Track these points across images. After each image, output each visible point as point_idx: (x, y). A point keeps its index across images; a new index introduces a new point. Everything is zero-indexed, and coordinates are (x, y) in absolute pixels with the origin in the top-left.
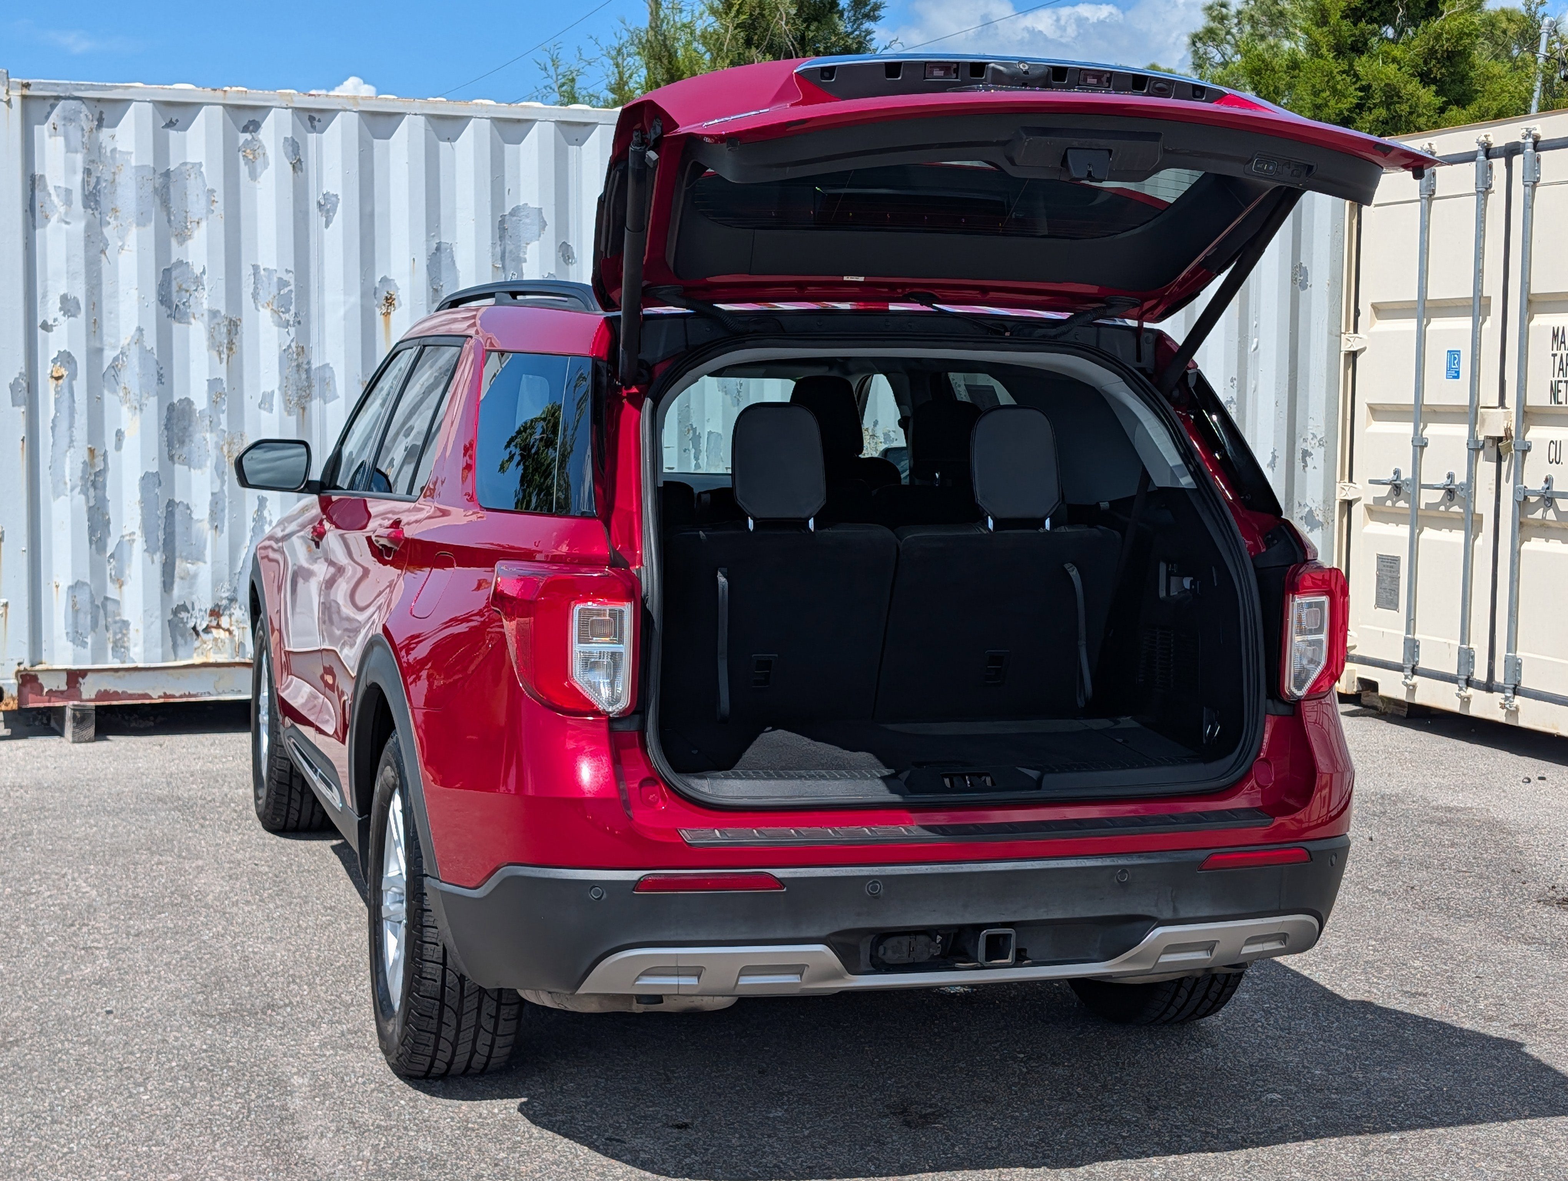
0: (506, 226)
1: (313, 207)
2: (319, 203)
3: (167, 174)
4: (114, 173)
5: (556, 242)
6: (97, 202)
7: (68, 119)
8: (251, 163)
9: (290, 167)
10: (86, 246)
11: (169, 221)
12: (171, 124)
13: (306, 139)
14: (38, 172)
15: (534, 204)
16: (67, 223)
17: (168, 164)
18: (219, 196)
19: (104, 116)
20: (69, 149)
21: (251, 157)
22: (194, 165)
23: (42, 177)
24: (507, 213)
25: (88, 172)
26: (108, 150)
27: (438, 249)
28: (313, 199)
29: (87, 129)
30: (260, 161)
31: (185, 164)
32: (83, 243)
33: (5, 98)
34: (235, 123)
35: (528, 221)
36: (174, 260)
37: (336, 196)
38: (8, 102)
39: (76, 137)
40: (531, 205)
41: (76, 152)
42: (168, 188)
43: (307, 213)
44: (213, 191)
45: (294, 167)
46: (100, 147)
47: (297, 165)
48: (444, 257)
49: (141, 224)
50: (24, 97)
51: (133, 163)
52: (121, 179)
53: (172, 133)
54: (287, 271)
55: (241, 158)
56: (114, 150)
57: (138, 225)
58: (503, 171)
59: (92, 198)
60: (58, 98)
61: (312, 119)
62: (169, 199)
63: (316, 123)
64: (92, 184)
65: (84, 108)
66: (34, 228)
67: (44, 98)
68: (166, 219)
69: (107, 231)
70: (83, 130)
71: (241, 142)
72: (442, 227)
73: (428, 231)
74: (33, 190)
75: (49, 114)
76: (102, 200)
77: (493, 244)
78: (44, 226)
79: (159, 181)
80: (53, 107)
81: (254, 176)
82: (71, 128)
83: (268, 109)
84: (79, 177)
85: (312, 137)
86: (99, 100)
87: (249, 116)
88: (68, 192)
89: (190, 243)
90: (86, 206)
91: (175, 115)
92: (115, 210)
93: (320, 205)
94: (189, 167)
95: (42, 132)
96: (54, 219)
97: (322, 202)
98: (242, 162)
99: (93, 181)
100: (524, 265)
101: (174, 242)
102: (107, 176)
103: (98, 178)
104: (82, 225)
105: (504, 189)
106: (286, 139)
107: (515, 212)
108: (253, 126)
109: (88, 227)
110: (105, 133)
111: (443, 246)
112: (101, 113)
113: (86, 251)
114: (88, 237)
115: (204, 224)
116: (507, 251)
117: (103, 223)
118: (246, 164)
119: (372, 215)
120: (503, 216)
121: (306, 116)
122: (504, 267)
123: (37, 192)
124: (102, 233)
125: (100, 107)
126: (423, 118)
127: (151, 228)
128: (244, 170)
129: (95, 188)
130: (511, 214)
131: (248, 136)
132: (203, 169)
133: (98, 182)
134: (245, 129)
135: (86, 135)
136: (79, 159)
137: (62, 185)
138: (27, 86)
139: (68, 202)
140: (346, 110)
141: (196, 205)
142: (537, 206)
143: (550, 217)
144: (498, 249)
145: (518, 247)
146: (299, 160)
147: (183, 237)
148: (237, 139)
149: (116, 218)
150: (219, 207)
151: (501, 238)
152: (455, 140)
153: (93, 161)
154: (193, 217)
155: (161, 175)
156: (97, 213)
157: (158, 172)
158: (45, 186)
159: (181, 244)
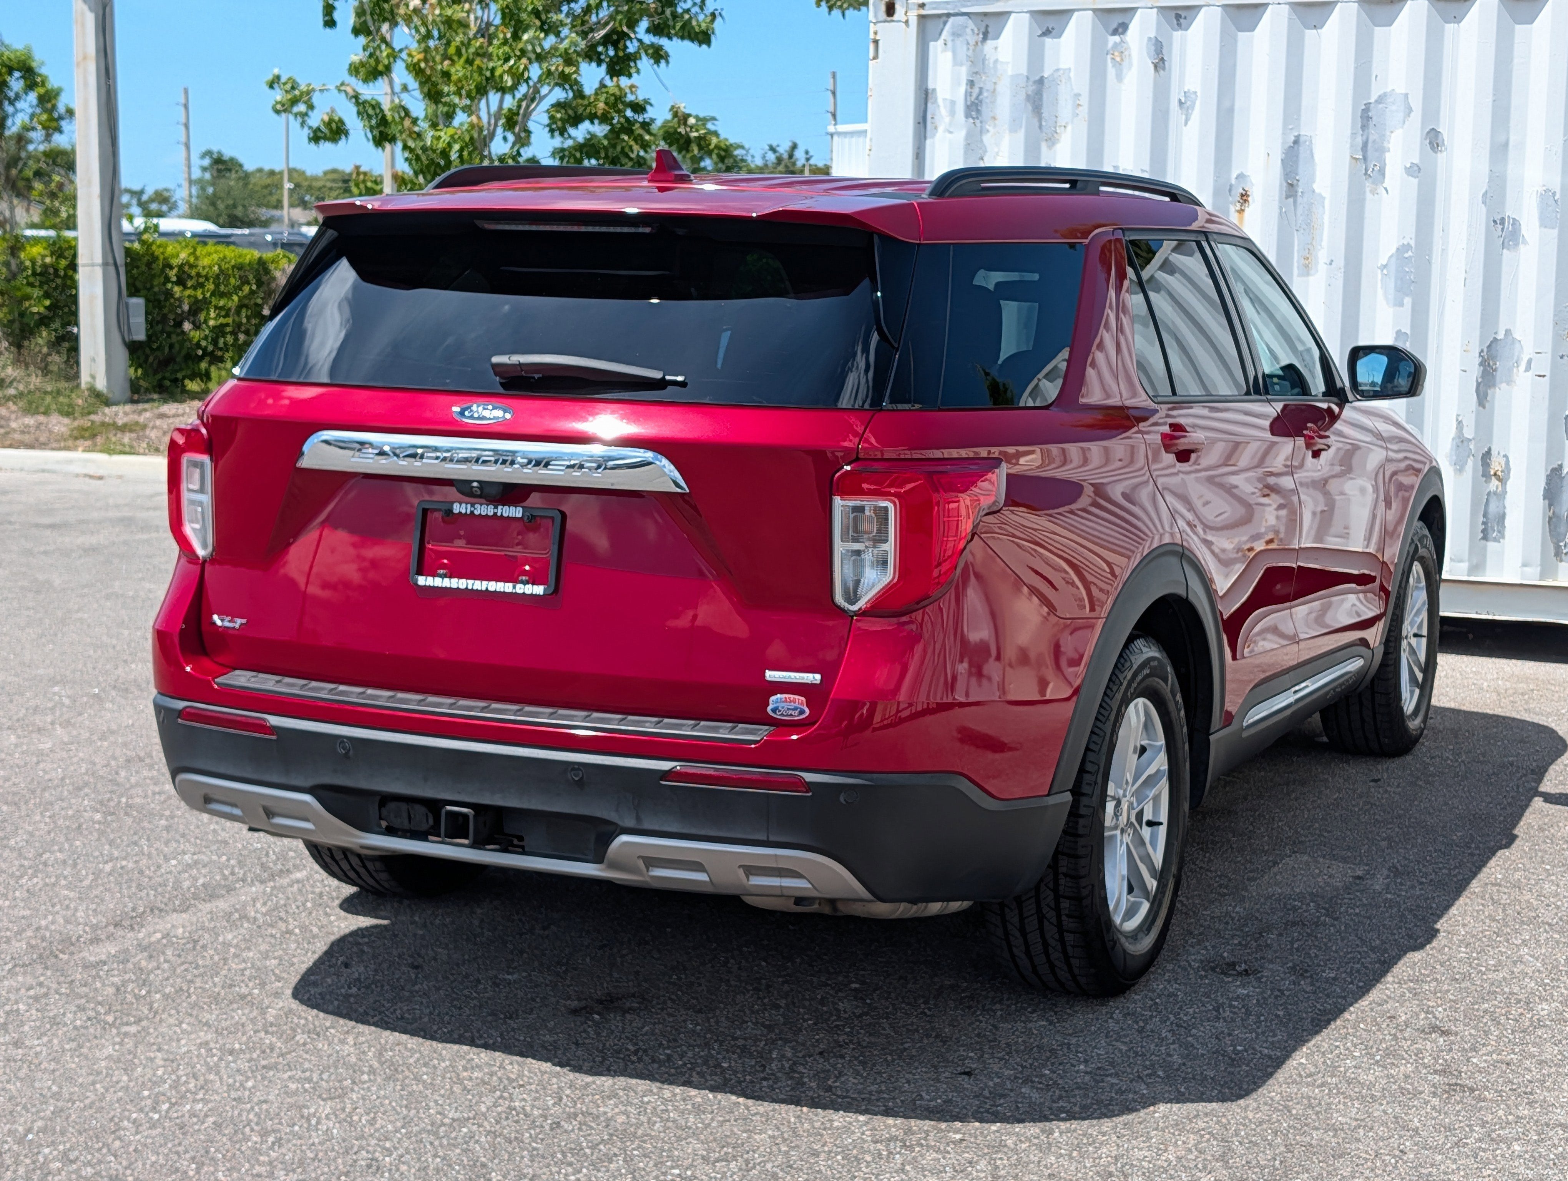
0: (1370, 114)
1: (1174, 104)
2: (1180, 100)
3: (1041, 81)
4: (995, 83)
5: (1422, 128)
6: (978, 111)
7: (956, 35)
8: (1118, 65)
9: (1152, 67)
10: (966, 153)
11: (1040, 127)
12: (1047, 33)
13: (1171, 37)
14: (931, 86)
15: (1401, 89)
16: (951, 132)
17: (1043, 71)
18: (1084, 100)
19: (990, 29)
20: (956, 62)
21: (1118, 59)
22: (1065, 70)
23: (934, 90)
24: (1372, 100)
25: (971, 83)
26: (992, 61)
27: (1296, 142)
28: (1175, 96)
29: (972, 42)
30: (1125, 63)
31: (1058, 70)
32: (962, 151)
33: (904, 19)
34: (1106, 27)
35: (1394, 108)
36: (1043, 164)
37: (1195, 93)
38: (907, 22)
39: (962, 50)
40: (1398, 91)
41: (961, 65)
42: (1041, 95)
43: (1167, 112)
44: (1079, 95)
45: (1156, 66)
46: (984, 60)
47: (1160, 64)
48: (1302, 150)
49: (1013, 130)
50: (921, 17)
51: (1010, 73)
52: (999, 88)
53: (1048, 41)
55: (1109, 61)
56: (996, 61)
57: (1010, 132)
58: (1371, 57)
59: (974, 108)
60: (949, 15)
61: (1178, 17)
62: (1042, 105)
63: (1182, 21)
64: (974, 95)
65: (971, 24)
66: (925, 138)
67: (939, 16)
68: (1037, 124)
69: (986, 138)
70: (968, 44)
71: (1110, 45)
72: (1303, 118)
73: (1285, 123)
74: (926, 104)
75: (942, 30)
76: (984, 109)
77: (1353, 135)
78: (933, 136)
79: (1031, 89)
80: (945, 23)
81: (1119, 78)
82: (959, 42)
83: (1134, 10)
84: (962, 89)
85: (1177, 34)
86: (985, 14)
87: (1116, 20)
88: (953, 103)
89: (1058, 146)
90: (968, 116)
91: (1051, 22)
92: (994, 118)
93: (1181, 103)
94: (1061, 72)
95: (936, 48)
96: (941, 129)
97: (1183, 100)
98: (1110, 64)
99: (976, 91)
100: (1387, 155)
101: (1044, 146)
102: (989, 86)
103: (981, 89)
104: (963, 133)
105: (1370, 76)
106: (1150, 39)
107: (1380, 100)
108: (1121, 29)
109: (969, 135)
110: (990, 43)
111: (1302, 139)
112: (987, 26)
113: (965, 159)
114: (968, 145)
115: (1069, 128)
116: (1371, 140)
117: (982, 131)
118: (1114, 66)
119: (1231, 110)
120: (1368, 105)
121: (1172, 14)
122: (1365, 158)
123: (929, 105)
124: (982, 141)
125: (987, 21)
126: (1287, 7)
127: (1021, 135)
128: (1111, 72)
129: (977, 98)
130: (1376, 101)
131: (1116, 38)
132: (1072, 74)
133: (980, 93)
134: (1115, 32)
135: (971, 48)
136: (964, 72)
137: (949, 97)
138: (922, 6)
139: (952, 113)
140: (1208, 6)
141: (1065, 110)
142: (1404, 91)
143: (1416, 103)
144: (1359, 140)
145: (1383, 137)
146: (1162, 60)
147: (1052, 141)
148: (1106, 42)
149: (995, 126)
150: (1084, 111)
151: (1364, 127)
152: (1322, 27)
153: (976, 73)
154: (1061, 122)
155: (1035, 82)
156: (978, 122)
157: (1032, 79)
158: (936, 99)
159: (1050, 147)
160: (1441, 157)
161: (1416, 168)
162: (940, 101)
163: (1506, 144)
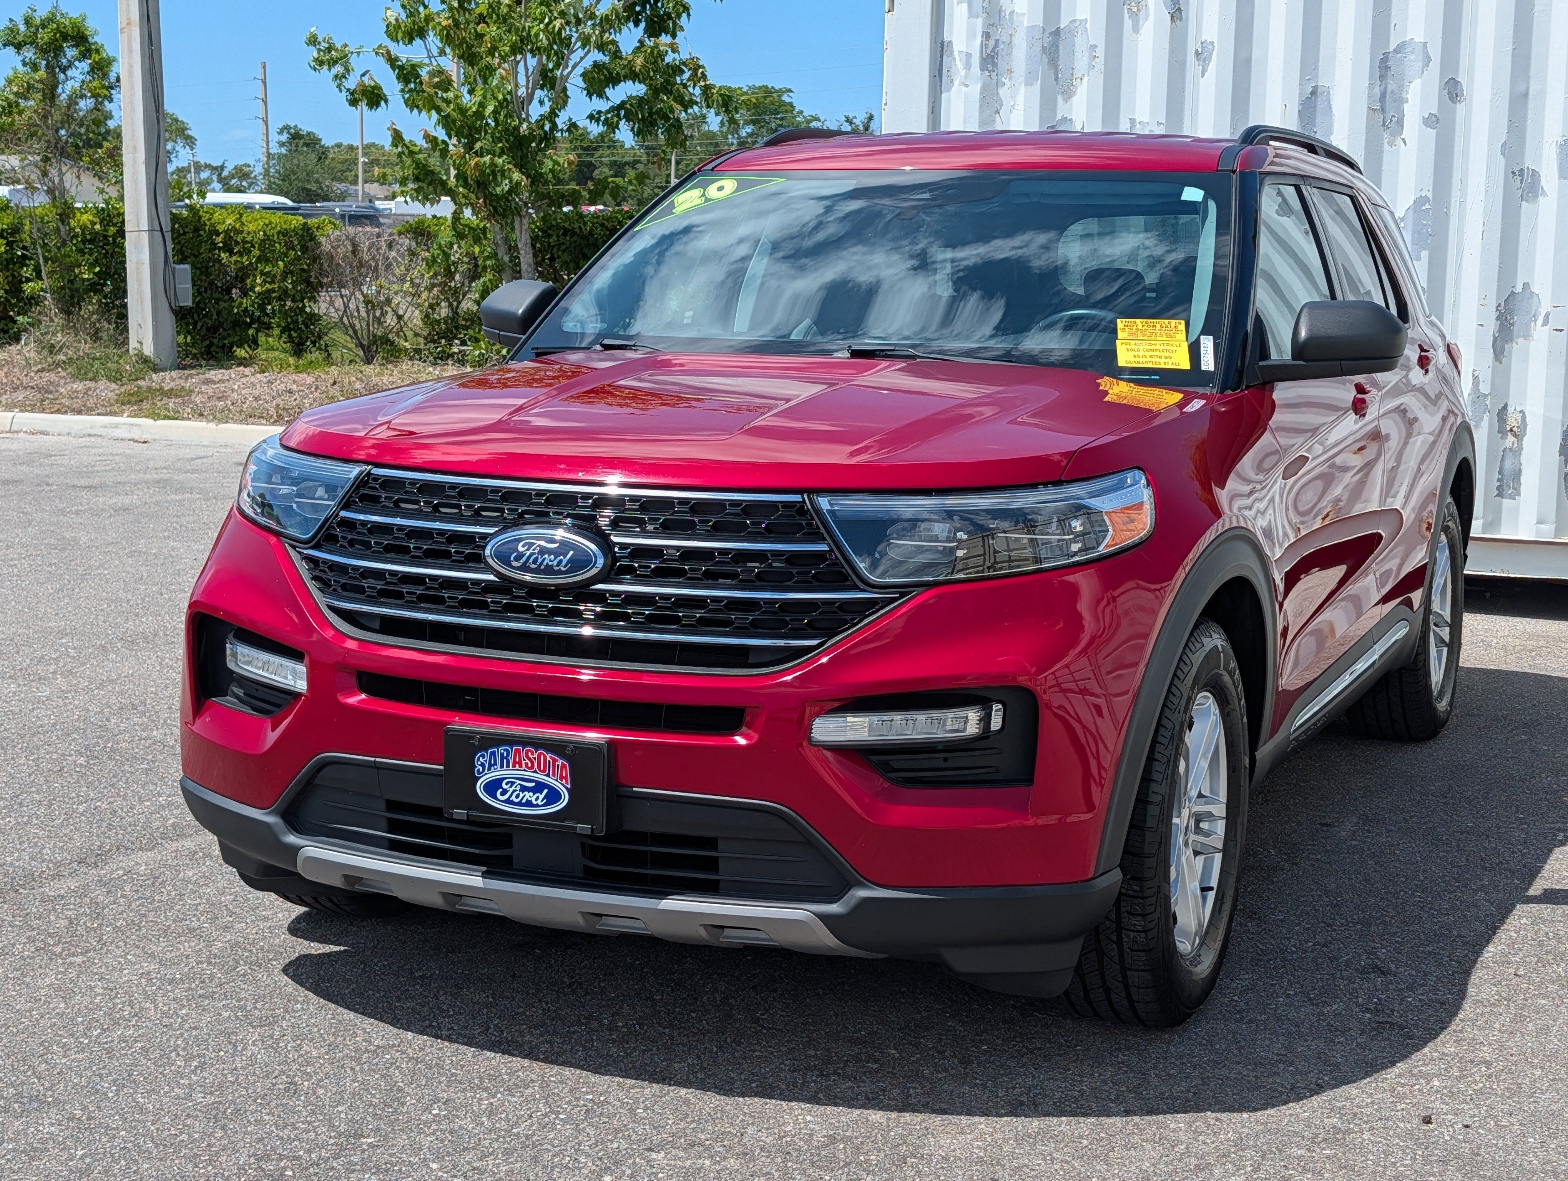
0: (1389, 64)
1: (1191, 55)
2: (1197, 51)
3: (1057, 33)
4: (1011, 35)
5: (1441, 78)
6: (994, 64)
8: (1135, 16)
9: (1168, 17)
10: (981, 106)
11: (1056, 79)
14: (946, 38)
15: (1419, 38)
16: (966, 86)
17: (1059, 22)
18: (1100, 52)
20: (972, 15)
21: (1135, 9)
22: (1081, 21)
23: (950, 42)
24: (1391, 50)
25: (987, 35)
26: (1008, 12)
27: (1314, 93)
28: (1192, 47)
30: (1142, 14)
31: (1075, 21)
32: (978, 105)
35: (1413, 57)
36: (1059, 117)
37: (1212, 43)
40: (1417, 40)
41: (977, 17)
42: (1057, 46)
43: (1184, 63)
44: (1095, 46)
45: (1172, 17)
46: (1000, 10)
47: (1176, 14)
48: (1320, 103)
49: (1029, 83)
51: (1026, 25)
52: (1016, 40)
54: (1159, 124)
55: (1126, 11)
56: (1012, 13)
57: (1026, 84)
58: (1390, 5)
59: (989, 60)
62: (1058, 58)
64: (991, 47)
66: (941, 92)
68: (1053, 77)
69: (1002, 91)
72: (1320, 69)
73: (1303, 74)
74: (942, 57)
76: (1000, 62)
77: (1371, 85)
78: (949, 90)
79: (1047, 41)
81: (1136, 29)
84: (978, 41)
88: (969, 55)
89: (1074, 99)
90: (983, 68)
92: (1010, 71)
93: (1197, 54)
94: (1077, 23)
96: (956, 83)
97: (1200, 50)
98: (1126, 15)
99: (991, 43)
100: (1406, 105)
101: (1060, 99)
102: (1005, 38)
103: (997, 41)
104: (978, 87)
105: (1389, 25)
107: (1399, 49)
109: (984, 89)
111: (1319, 90)
113: (981, 112)
114: (983, 98)
115: (1085, 80)
116: (1389, 91)
117: (999, 84)
118: (1130, 17)
119: (1249, 60)
120: (1386, 55)
122: (1383, 110)
123: (945, 58)
124: (997, 94)
127: (1037, 87)
128: (1128, 22)
129: (993, 50)
130: (1396, 51)
132: (1088, 25)
133: (996, 45)
136: (979, 24)
137: (964, 50)
139: (968, 66)
141: (1081, 62)
142: (1422, 40)
143: (1435, 52)
144: (1377, 90)
145: (1401, 87)
146: (1179, 9)
147: (1068, 94)
149: (1011, 79)
150: (1100, 63)
151: (1382, 77)
153: (993, 25)
154: (1077, 74)
155: (1051, 34)
156: (993, 75)
157: (1048, 31)
158: (952, 53)
159: (1066, 100)
160: (1460, 107)
161: (1434, 119)
162: (956, 54)
163: (1526, 94)
